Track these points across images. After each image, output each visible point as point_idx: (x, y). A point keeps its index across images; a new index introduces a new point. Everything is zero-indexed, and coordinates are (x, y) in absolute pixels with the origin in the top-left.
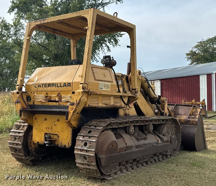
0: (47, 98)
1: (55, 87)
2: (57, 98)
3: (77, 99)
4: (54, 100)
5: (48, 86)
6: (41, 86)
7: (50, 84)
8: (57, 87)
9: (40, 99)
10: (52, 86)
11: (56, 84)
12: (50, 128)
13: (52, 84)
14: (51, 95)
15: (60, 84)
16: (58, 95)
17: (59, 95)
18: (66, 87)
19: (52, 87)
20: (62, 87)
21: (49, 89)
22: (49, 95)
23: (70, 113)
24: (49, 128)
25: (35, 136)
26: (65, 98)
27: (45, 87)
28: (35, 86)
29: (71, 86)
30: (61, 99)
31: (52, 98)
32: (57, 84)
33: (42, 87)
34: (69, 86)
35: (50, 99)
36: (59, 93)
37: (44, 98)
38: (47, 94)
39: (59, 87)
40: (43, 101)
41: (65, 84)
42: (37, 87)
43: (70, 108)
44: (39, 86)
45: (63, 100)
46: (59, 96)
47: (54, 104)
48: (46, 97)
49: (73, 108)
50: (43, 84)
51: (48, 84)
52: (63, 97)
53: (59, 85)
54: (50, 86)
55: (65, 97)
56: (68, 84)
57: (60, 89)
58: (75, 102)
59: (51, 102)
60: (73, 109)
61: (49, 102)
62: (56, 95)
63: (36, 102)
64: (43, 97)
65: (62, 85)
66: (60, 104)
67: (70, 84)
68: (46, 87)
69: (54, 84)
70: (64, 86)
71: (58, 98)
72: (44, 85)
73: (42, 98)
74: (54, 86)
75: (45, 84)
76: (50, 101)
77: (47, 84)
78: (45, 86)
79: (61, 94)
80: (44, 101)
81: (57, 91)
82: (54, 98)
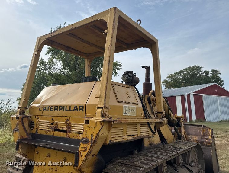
0: (52, 126)
1: (64, 111)
2: (65, 127)
3: (93, 134)
4: (61, 129)
5: (55, 109)
6: (47, 109)
7: (57, 107)
8: (66, 110)
9: (44, 127)
10: (60, 109)
11: (64, 107)
12: (54, 169)
13: (60, 107)
14: (57, 122)
15: (70, 106)
16: (66, 122)
17: (68, 122)
18: (78, 111)
19: (59, 111)
20: (72, 111)
21: (56, 113)
22: (55, 122)
23: (82, 156)
27: (51, 110)
28: (40, 109)
29: (84, 110)
30: (71, 128)
31: (58, 126)
32: (66, 107)
33: (48, 111)
34: (81, 111)
35: (56, 127)
36: (68, 120)
37: (49, 125)
38: (53, 119)
39: (68, 111)
40: (47, 129)
41: (76, 107)
42: (42, 111)
43: (82, 148)
44: (45, 109)
45: (73, 130)
46: (68, 124)
47: (61, 134)
48: (52, 124)
49: (86, 148)
50: (49, 107)
51: (55, 107)
52: (72, 125)
53: (68, 109)
54: (57, 109)
55: (76, 125)
56: (80, 107)
57: (69, 114)
58: (90, 138)
59: (57, 132)
60: (86, 150)
61: (55, 132)
62: (64, 122)
63: (40, 130)
64: (48, 123)
65: (72, 109)
66: (69, 136)
67: (83, 107)
68: (53, 110)
69: (62, 107)
70: (74, 110)
71: (67, 126)
72: (50, 108)
73: (47, 125)
74: (62, 109)
75: (52, 107)
76: (56, 130)
77: (53, 107)
78: (51, 108)
79: (70, 121)
80: (49, 130)
81: (66, 117)
82: (61, 126)
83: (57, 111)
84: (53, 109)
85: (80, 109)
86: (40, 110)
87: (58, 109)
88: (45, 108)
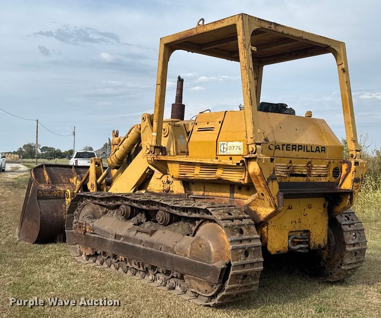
0: (288, 170)
1: (304, 151)
2: (306, 170)
5: (293, 149)
6: (281, 147)
7: (295, 146)
8: (307, 151)
9: (279, 172)
10: (299, 149)
11: (304, 146)
12: (297, 221)
13: (299, 146)
14: (296, 165)
15: (311, 147)
16: (307, 165)
17: (310, 165)
18: (320, 152)
20: (313, 151)
21: (294, 153)
22: (294, 165)
24: (295, 221)
25: (273, 241)
26: (317, 171)
27: (287, 150)
28: (269, 146)
30: (311, 172)
31: (295, 170)
32: (307, 146)
33: (283, 150)
34: (323, 152)
35: (292, 171)
36: (310, 163)
37: (284, 170)
38: (290, 162)
39: (309, 151)
40: (283, 174)
41: (318, 147)
42: (274, 149)
44: (277, 147)
45: (314, 173)
46: (308, 167)
47: (301, 179)
48: (289, 168)
50: (284, 145)
51: (293, 146)
52: (314, 168)
53: (309, 149)
54: (295, 149)
55: (318, 168)
56: (322, 148)
57: (310, 155)
59: (294, 177)
61: (292, 177)
62: (304, 165)
64: (284, 167)
65: (314, 149)
66: (309, 181)
67: (325, 148)
68: (289, 150)
69: (301, 146)
70: (316, 151)
71: (308, 170)
72: (285, 147)
73: (282, 170)
74: (301, 149)
75: (287, 145)
76: (292, 175)
77: (290, 145)
78: (287, 147)
79: (312, 163)
80: (285, 175)
81: (306, 158)
82: (300, 170)
83: (296, 151)
84: (290, 148)
85: (322, 151)
86: (271, 149)
87: (297, 149)
88: (279, 146)
